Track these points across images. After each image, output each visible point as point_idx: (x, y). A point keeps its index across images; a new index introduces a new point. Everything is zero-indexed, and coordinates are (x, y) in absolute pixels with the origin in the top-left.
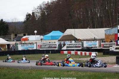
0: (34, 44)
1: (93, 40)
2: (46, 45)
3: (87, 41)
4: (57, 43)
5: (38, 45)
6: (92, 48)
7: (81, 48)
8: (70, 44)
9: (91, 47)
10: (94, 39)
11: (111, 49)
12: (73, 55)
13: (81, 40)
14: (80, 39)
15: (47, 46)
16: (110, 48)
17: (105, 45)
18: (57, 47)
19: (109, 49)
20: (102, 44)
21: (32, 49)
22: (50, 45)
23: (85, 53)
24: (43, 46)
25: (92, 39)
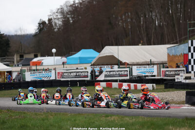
0: (51, 72)
1: (148, 65)
2: (70, 73)
3: (138, 67)
4: (89, 70)
5: (59, 73)
6: (147, 78)
7: (128, 78)
8: (110, 71)
9: (145, 76)
10: (150, 63)
11: (178, 79)
12: (115, 88)
13: (128, 64)
14: (127, 62)
15: (72, 74)
16: (176, 77)
17: (167, 73)
18: (89, 76)
19: (175, 79)
20: (163, 71)
21: (48, 79)
22: (78, 72)
23: (136, 86)
24: (66, 74)
25: (146, 62)
